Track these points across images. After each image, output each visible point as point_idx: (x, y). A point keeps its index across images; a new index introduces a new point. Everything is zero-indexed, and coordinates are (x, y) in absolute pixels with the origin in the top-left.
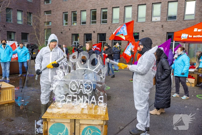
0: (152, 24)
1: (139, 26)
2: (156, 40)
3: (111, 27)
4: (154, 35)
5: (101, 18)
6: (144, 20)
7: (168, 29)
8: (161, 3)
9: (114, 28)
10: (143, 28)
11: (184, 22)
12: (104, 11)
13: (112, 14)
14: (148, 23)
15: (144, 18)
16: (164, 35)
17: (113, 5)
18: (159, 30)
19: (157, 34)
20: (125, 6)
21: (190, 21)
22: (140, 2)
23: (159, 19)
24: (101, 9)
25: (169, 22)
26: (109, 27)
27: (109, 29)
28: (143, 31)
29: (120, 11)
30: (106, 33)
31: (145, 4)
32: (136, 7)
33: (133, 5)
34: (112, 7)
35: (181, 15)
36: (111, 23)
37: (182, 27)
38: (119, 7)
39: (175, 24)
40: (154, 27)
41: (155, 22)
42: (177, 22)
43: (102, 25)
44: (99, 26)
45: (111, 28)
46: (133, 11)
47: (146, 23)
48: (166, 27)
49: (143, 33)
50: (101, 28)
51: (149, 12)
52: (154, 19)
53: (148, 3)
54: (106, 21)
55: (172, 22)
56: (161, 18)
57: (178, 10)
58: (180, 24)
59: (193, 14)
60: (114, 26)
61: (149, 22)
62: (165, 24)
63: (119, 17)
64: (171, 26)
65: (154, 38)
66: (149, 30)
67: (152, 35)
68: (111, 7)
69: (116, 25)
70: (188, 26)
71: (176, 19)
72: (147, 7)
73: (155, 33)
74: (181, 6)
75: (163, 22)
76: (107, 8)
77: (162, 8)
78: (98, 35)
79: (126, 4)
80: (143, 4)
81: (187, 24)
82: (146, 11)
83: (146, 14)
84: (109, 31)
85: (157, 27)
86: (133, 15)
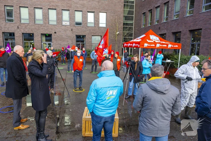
0: (63, 27)
1: (52, 28)
2: (68, 41)
3: (19, 27)
4: (66, 37)
5: (5, 15)
6: (55, 23)
7: (77, 32)
8: (69, 10)
9: (24, 28)
10: (55, 30)
11: (87, 28)
12: (8, 8)
13: (20, 13)
14: (59, 26)
15: (55, 21)
16: (74, 37)
17: (20, 4)
18: (69, 33)
19: (68, 36)
20: (34, 8)
21: (92, 28)
22: (50, 7)
23: (68, 23)
24: (5, 6)
25: (77, 27)
26: (18, 27)
27: (18, 28)
28: (55, 33)
29: (29, 11)
30: (15, 32)
31: (56, 9)
32: (47, 11)
33: (43, 8)
34: (19, 6)
35: (85, 22)
36: (20, 22)
37: (87, 32)
38: (28, 7)
39: (81, 29)
40: (65, 30)
41: (66, 26)
42: (82, 27)
43: (8, 24)
44: (4, 24)
45: (21, 28)
46: (43, 14)
47: (57, 26)
48: (74, 30)
49: (55, 34)
50: (7, 26)
51: (59, 16)
52: (64, 23)
53: (58, 9)
54: (12, 19)
55: (79, 27)
56: (70, 23)
57: (82, 18)
58: (85, 29)
59: (93, 23)
60: (24, 26)
61: (61, 26)
62: (74, 28)
63: (29, 17)
64: (79, 30)
65: (66, 39)
66: (60, 32)
67: (64, 37)
68: (17, 6)
69: (26, 25)
70: (90, 31)
71: (81, 25)
72: (57, 12)
73: (66, 35)
74: (85, 16)
75: (72, 26)
76: (13, 6)
77: (70, 14)
78: (3, 34)
79: (35, 5)
80: (54, 8)
81: (90, 29)
82: (57, 15)
83: (57, 18)
84: (18, 30)
85: (67, 30)
86: (44, 17)
